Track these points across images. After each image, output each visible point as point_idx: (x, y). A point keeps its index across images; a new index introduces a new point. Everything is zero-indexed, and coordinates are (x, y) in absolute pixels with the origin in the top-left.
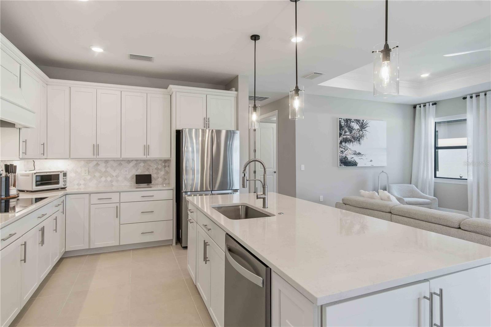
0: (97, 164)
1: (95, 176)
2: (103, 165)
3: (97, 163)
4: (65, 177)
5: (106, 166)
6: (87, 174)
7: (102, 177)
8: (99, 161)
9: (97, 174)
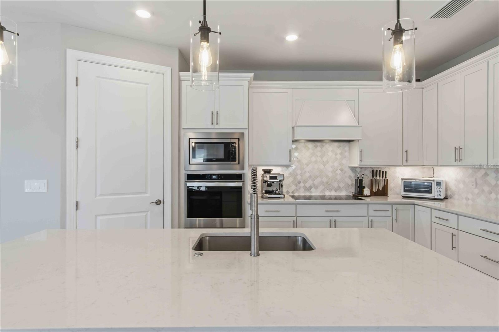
0: (486, 174)
1: (483, 190)
2: (492, 175)
3: (486, 172)
4: (439, 187)
5: (496, 177)
6: (474, 187)
7: (492, 193)
8: (487, 169)
9: (486, 189)
